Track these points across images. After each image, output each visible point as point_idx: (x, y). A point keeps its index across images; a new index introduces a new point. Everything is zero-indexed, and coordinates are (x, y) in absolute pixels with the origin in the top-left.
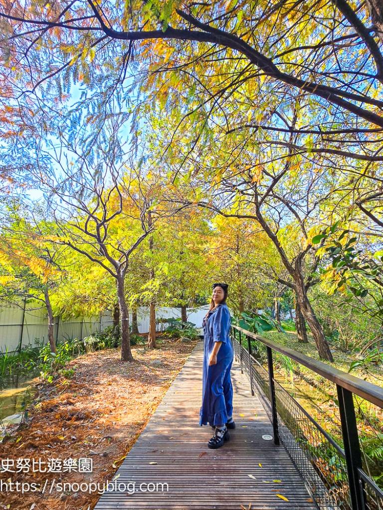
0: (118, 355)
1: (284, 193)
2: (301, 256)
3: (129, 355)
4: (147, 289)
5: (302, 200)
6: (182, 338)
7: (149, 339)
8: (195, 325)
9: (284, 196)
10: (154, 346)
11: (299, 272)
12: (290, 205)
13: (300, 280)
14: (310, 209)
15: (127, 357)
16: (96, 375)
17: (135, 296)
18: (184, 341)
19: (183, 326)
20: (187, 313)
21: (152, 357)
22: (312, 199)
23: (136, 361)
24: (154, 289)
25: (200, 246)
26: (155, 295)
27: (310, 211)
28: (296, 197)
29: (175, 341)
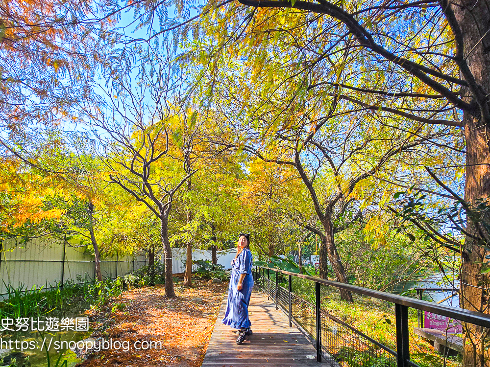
0: (162, 292)
1: (322, 140)
2: (332, 204)
3: (172, 292)
4: (185, 231)
5: (339, 148)
6: (213, 278)
7: (185, 278)
8: (224, 267)
9: (321, 143)
10: (190, 285)
11: (330, 219)
12: (327, 152)
13: (330, 227)
14: (345, 157)
15: (170, 294)
16: (146, 308)
17: (175, 238)
18: (215, 282)
19: (214, 268)
20: (217, 256)
21: (190, 294)
22: (348, 147)
23: (179, 298)
24: (192, 230)
25: (231, 189)
26: (193, 236)
27: (345, 160)
28: (333, 144)
29: (207, 281)
